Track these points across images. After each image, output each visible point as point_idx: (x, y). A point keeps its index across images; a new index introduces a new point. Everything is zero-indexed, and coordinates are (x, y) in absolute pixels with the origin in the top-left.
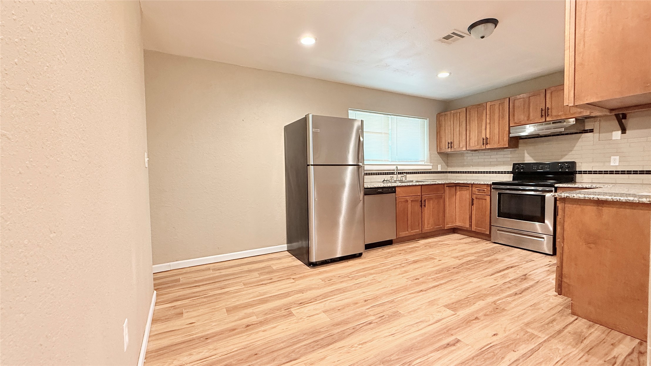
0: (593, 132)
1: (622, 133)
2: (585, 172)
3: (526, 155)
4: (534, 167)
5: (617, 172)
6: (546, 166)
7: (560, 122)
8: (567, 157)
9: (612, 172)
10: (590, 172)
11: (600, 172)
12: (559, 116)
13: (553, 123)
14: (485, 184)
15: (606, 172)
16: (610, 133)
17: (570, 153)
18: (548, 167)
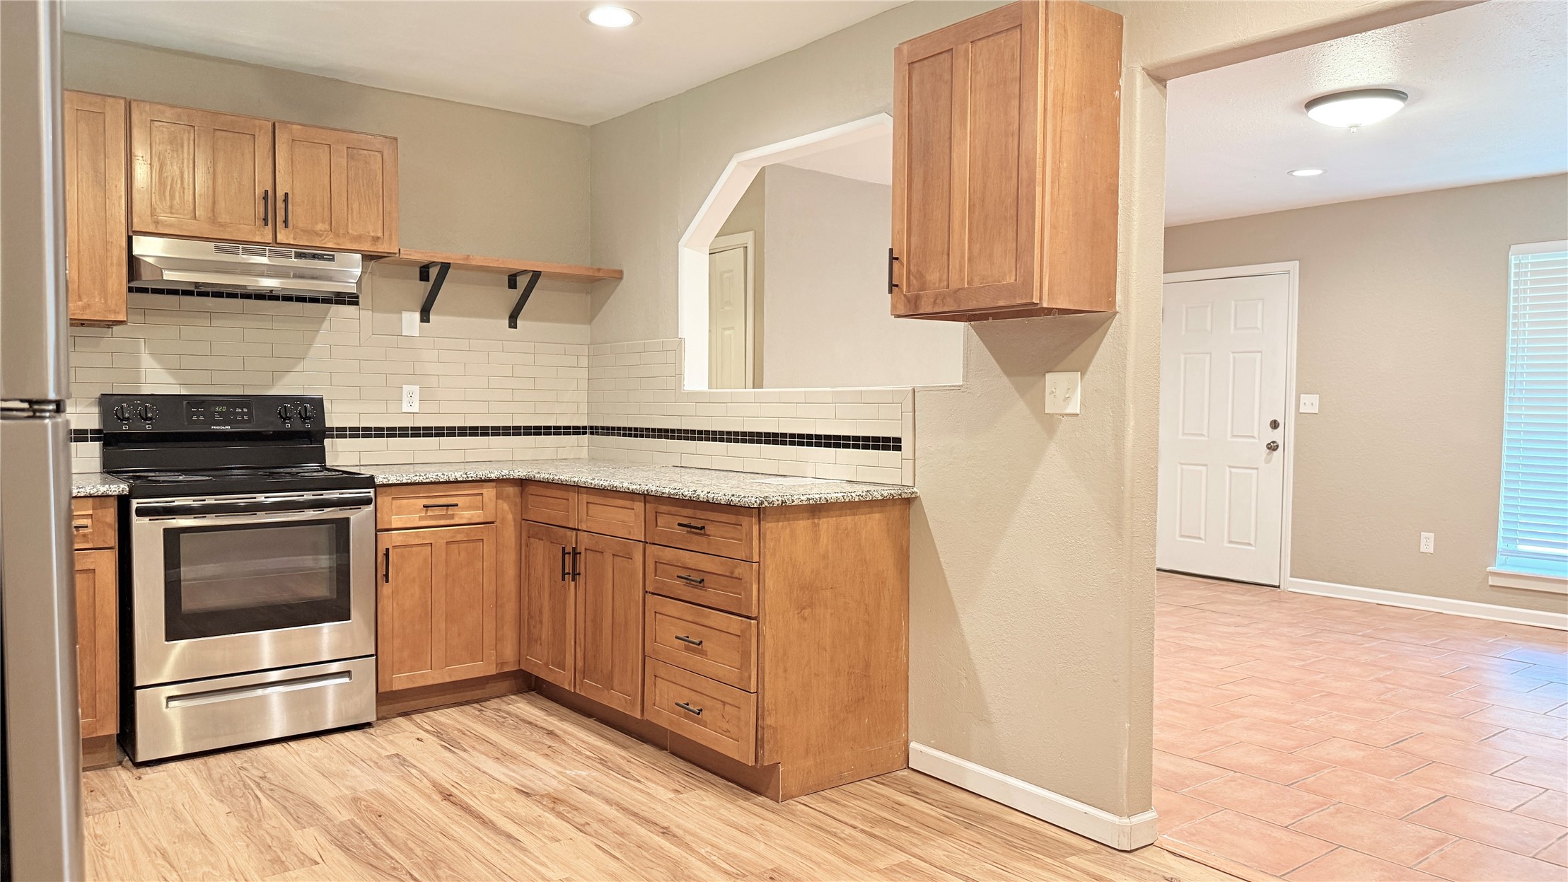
0: (357, 303)
1: (422, 321)
2: (342, 433)
3: (147, 361)
4: (194, 413)
5: (416, 432)
6: (239, 410)
7: (320, 257)
8: (288, 378)
9: (403, 432)
10: (354, 433)
11: (379, 432)
12: (317, 234)
13: (299, 255)
14: (91, 496)
15: (392, 432)
16: (395, 316)
17: (300, 368)
18: (243, 414)
